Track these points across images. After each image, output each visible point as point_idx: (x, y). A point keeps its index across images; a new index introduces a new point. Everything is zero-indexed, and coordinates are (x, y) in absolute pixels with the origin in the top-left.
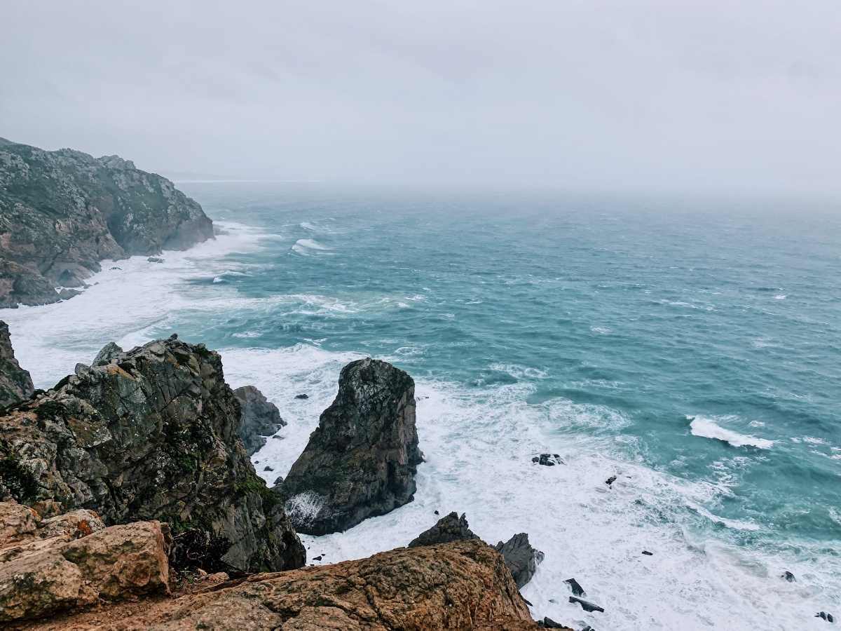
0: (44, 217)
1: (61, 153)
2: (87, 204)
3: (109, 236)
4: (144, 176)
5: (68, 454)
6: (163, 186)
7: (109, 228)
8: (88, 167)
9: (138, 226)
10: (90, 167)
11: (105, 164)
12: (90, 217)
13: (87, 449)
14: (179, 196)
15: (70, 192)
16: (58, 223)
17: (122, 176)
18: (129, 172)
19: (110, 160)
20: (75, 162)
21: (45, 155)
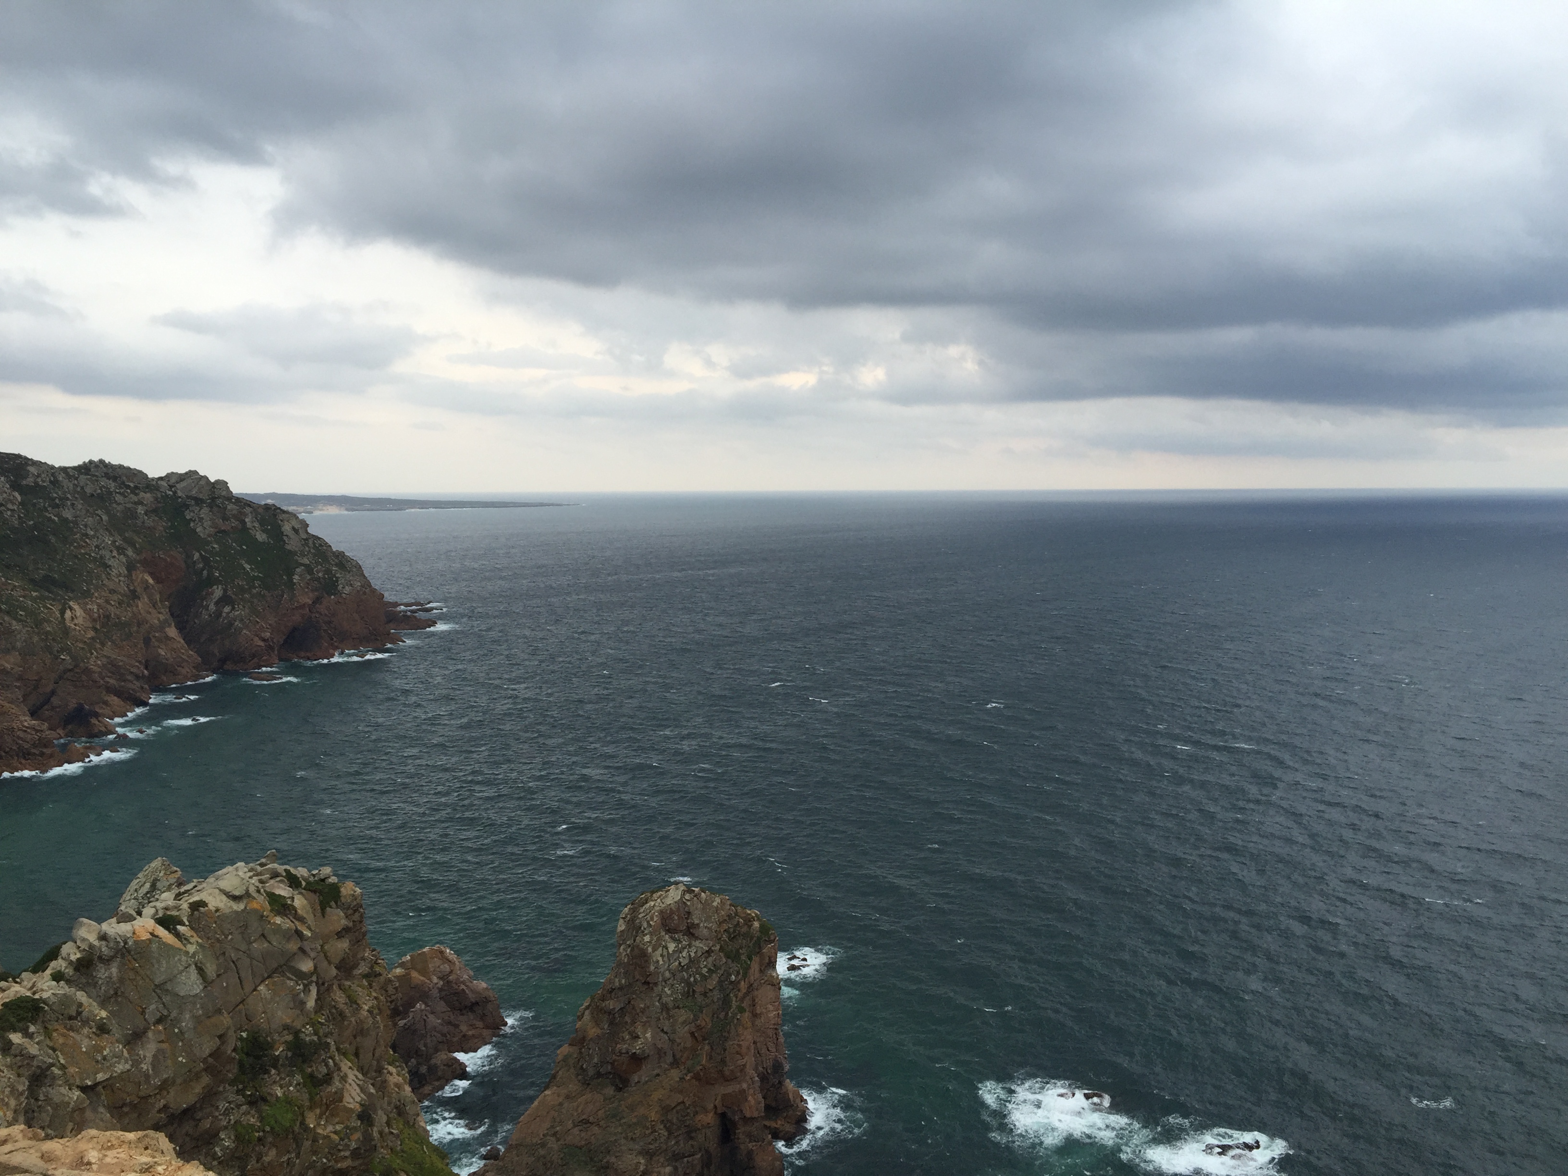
0: (42, 598)
1: (87, 469)
2: (130, 567)
3: (172, 632)
4: (248, 510)
5: (48, 1100)
6: (287, 528)
7: (172, 615)
8: (136, 494)
9: (233, 608)
10: (142, 494)
11: (171, 487)
12: (134, 595)
13: (84, 1089)
14: (319, 547)
15: (97, 547)
16: (71, 609)
17: (205, 512)
18: (218, 502)
19: (182, 480)
20: (112, 485)
21: (53, 474)
